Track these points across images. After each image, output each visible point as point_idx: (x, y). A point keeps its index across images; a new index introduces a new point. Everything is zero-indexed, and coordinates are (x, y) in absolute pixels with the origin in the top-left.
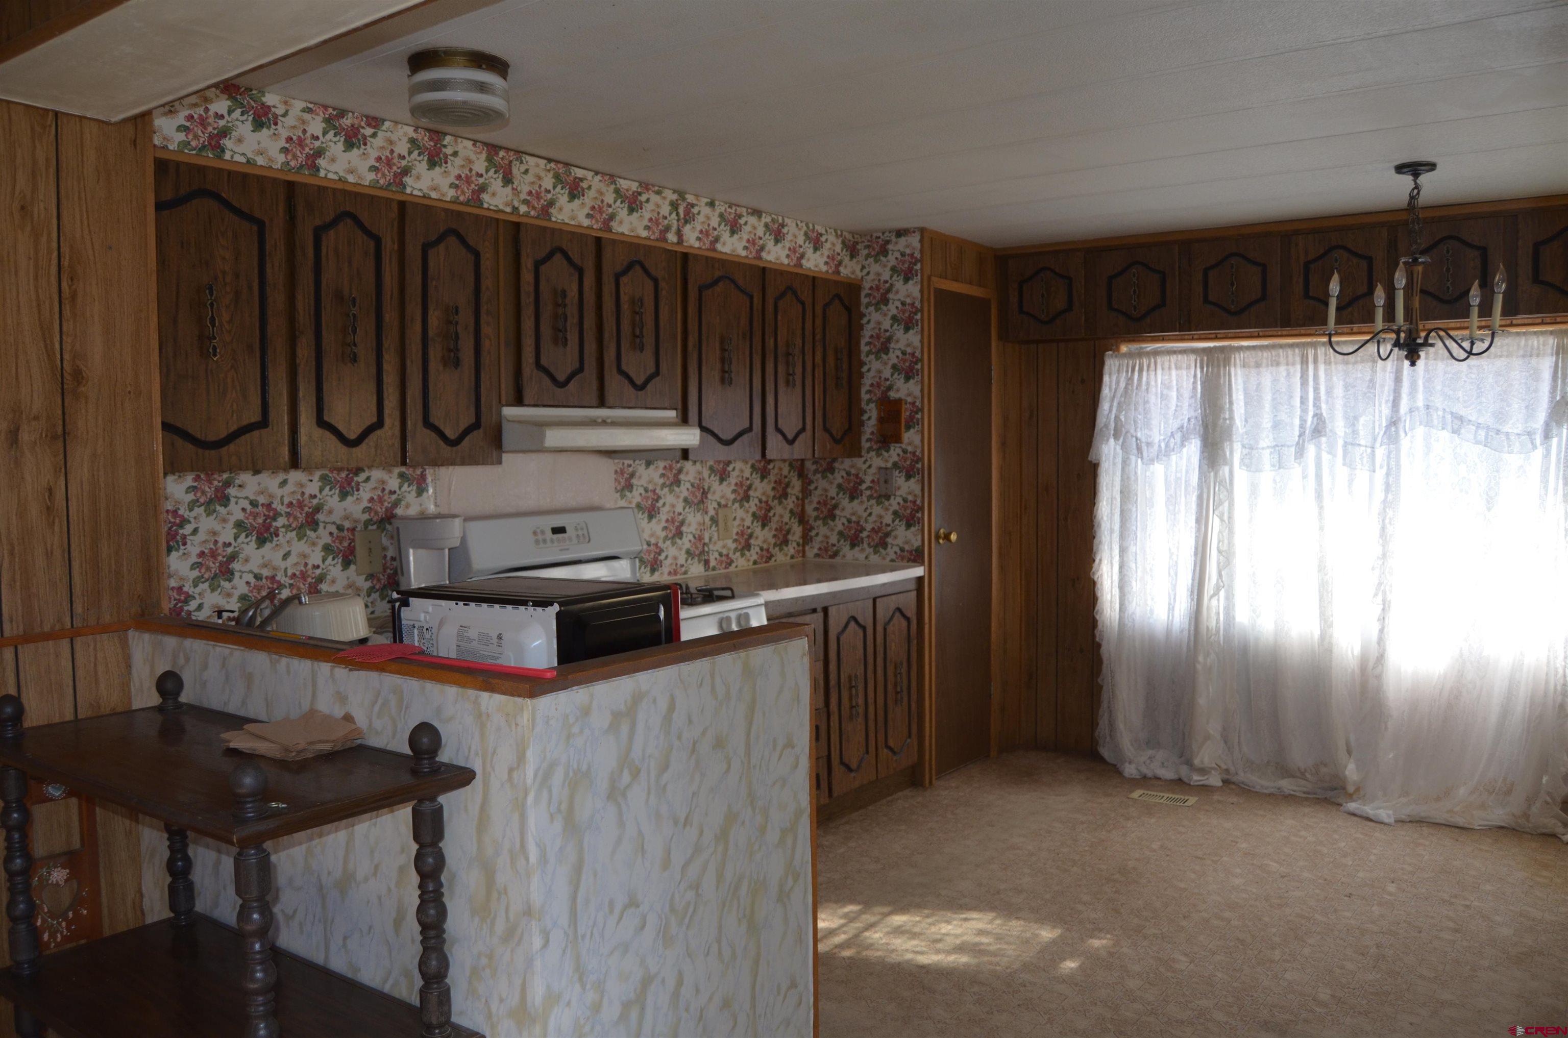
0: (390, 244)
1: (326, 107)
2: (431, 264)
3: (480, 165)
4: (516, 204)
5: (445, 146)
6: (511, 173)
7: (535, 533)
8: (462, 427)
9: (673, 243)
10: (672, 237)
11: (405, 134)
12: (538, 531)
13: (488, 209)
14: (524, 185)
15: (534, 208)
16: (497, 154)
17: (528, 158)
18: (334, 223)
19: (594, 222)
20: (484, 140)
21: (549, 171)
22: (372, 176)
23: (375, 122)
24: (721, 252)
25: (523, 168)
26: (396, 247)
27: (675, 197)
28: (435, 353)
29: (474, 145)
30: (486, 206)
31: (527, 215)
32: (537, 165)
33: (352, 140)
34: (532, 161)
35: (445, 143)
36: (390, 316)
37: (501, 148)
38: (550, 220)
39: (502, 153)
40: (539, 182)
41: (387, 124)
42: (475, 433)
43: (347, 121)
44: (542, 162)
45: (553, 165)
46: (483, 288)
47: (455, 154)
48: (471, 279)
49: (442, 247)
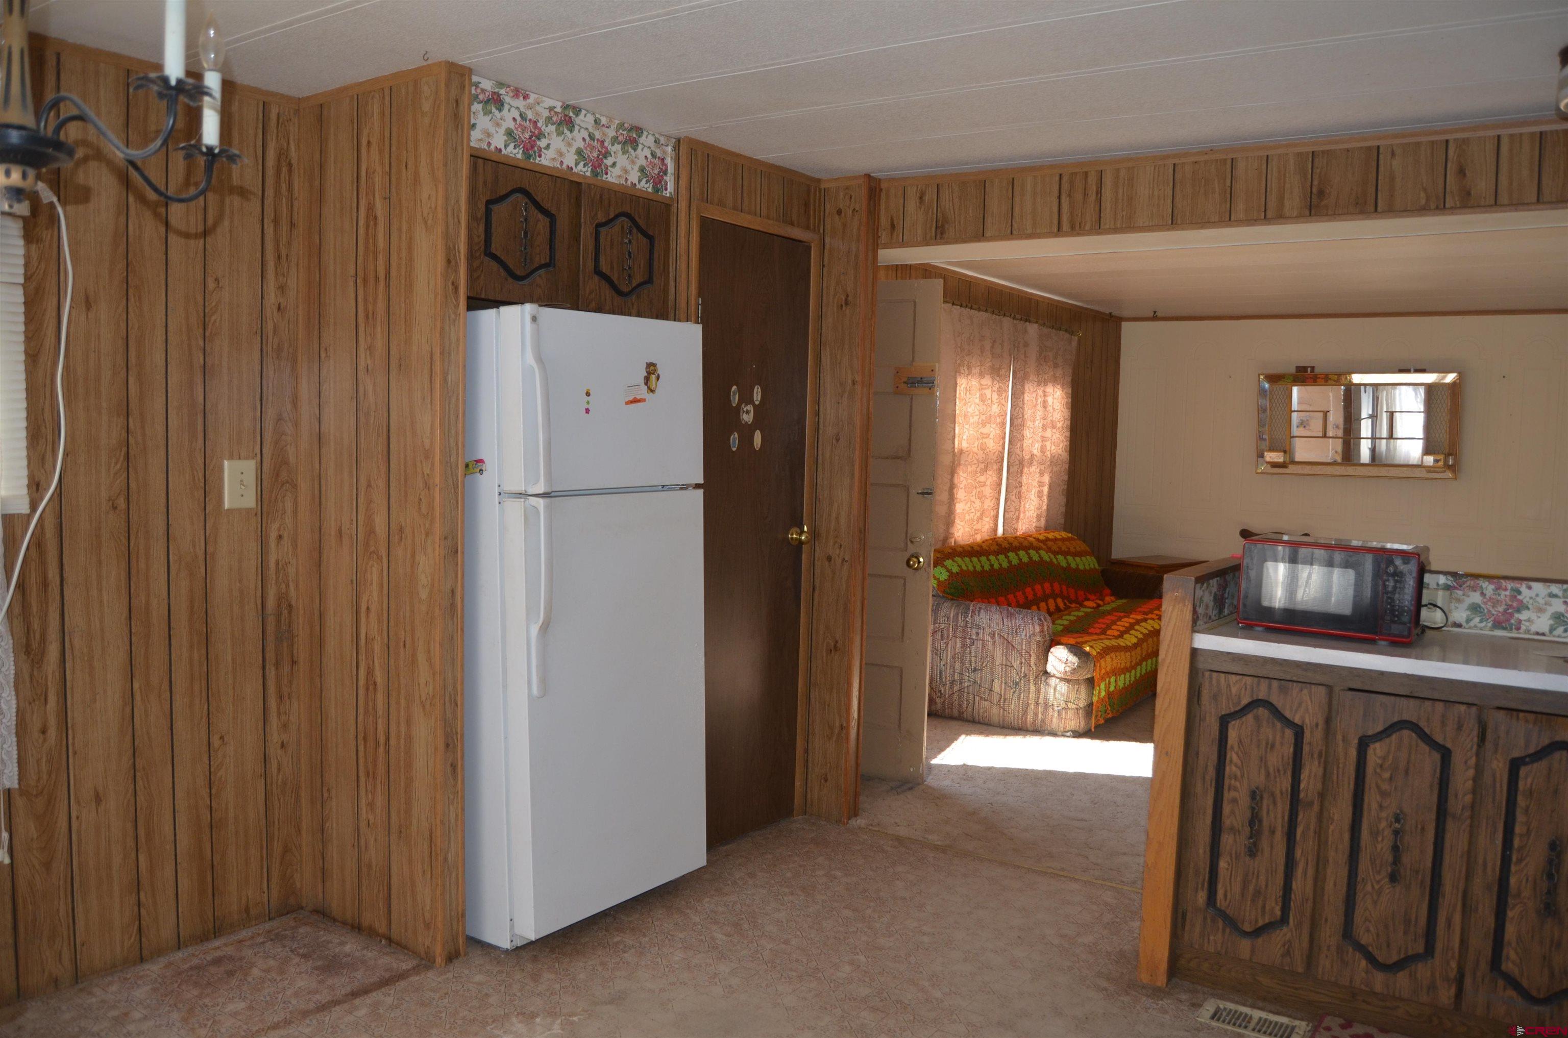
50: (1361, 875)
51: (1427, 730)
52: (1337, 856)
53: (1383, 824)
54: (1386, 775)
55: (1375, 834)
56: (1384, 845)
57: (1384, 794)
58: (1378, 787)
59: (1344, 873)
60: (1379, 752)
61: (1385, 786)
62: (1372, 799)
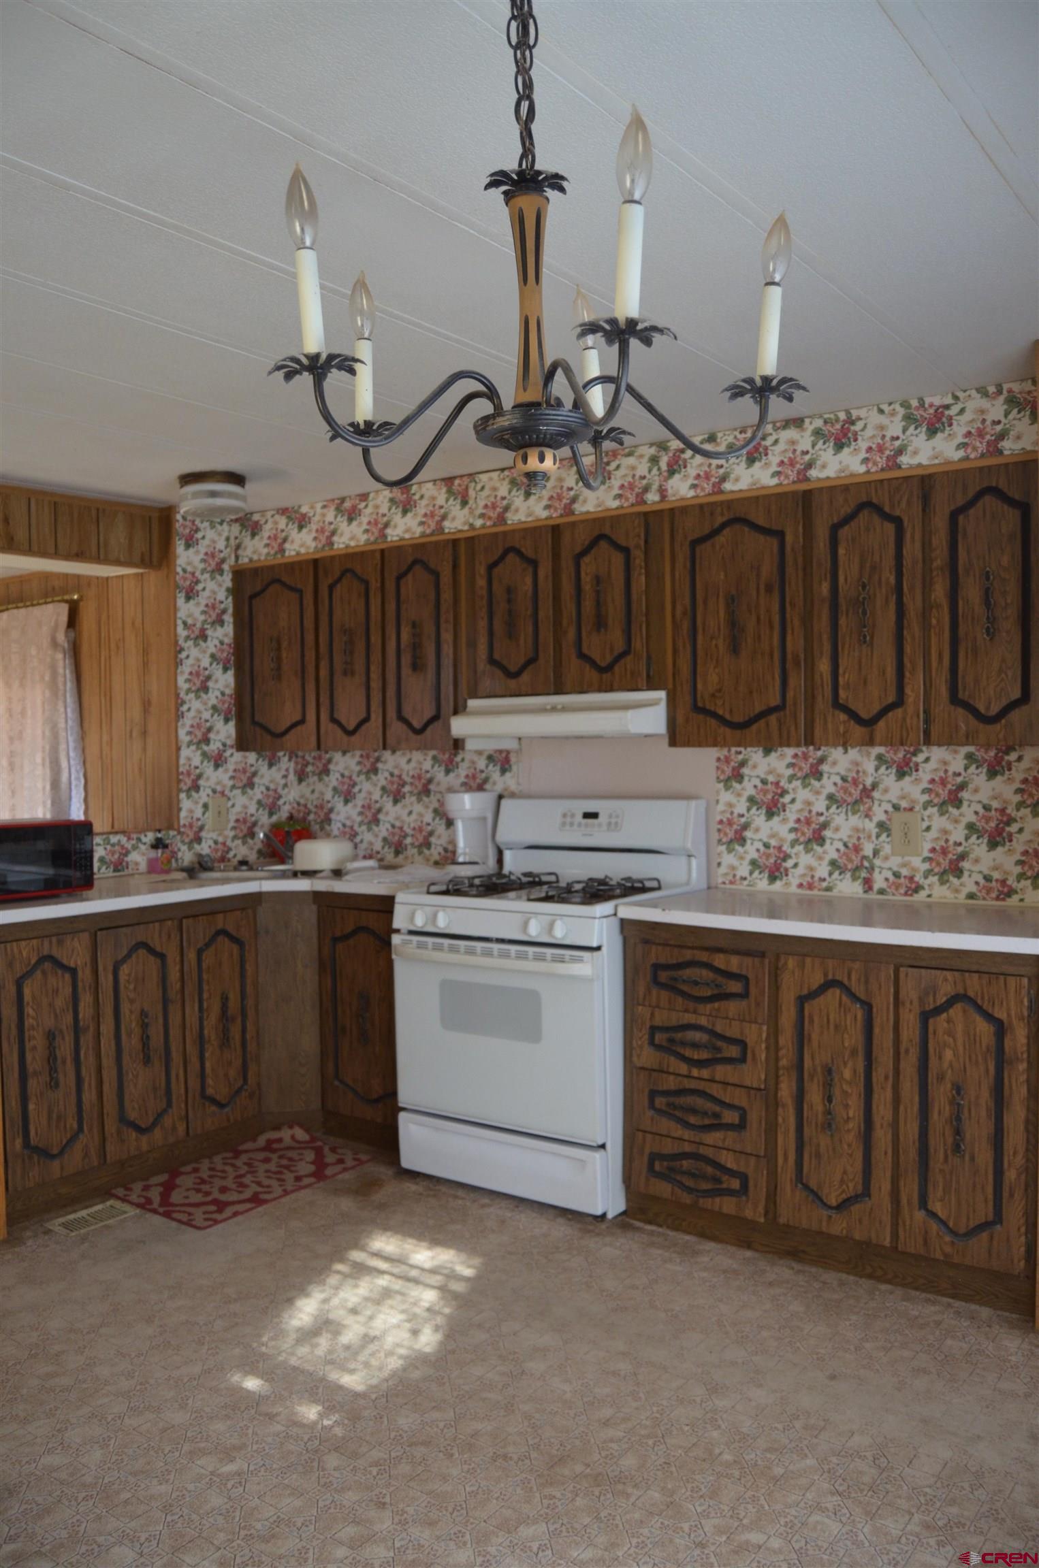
0: (375, 585)
1: (333, 500)
2: (403, 591)
3: (441, 499)
4: (471, 521)
5: (414, 494)
6: (467, 495)
7: (565, 816)
8: (425, 720)
9: (654, 503)
10: (652, 497)
11: (385, 497)
12: (569, 814)
13: (449, 533)
14: (479, 501)
15: (490, 518)
16: (453, 484)
17: (481, 476)
18: (339, 580)
19: (552, 511)
20: (440, 477)
21: (504, 479)
22: (365, 537)
23: (364, 497)
24: (732, 492)
25: (479, 487)
26: (379, 585)
27: (653, 451)
28: (406, 660)
29: (434, 484)
30: (447, 531)
31: (483, 526)
32: (491, 479)
33: (352, 515)
34: (484, 477)
35: (413, 492)
36: (375, 639)
37: (455, 478)
38: (506, 524)
39: (457, 482)
40: (494, 494)
41: (372, 495)
42: (436, 724)
43: (347, 505)
44: (495, 475)
45: (506, 473)
46: (442, 601)
47: (422, 497)
48: (432, 596)
49: (410, 576)
50: (125, 1069)
51: (152, 945)
52: (108, 1062)
53: (134, 1025)
54: (131, 987)
55: (129, 1035)
56: (135, 1041)
57: (132, 1001)
58: (128, 996)
59: (114, 1072)
60: (126, 972)
61: (132, 995)
62: (125, 1008)
